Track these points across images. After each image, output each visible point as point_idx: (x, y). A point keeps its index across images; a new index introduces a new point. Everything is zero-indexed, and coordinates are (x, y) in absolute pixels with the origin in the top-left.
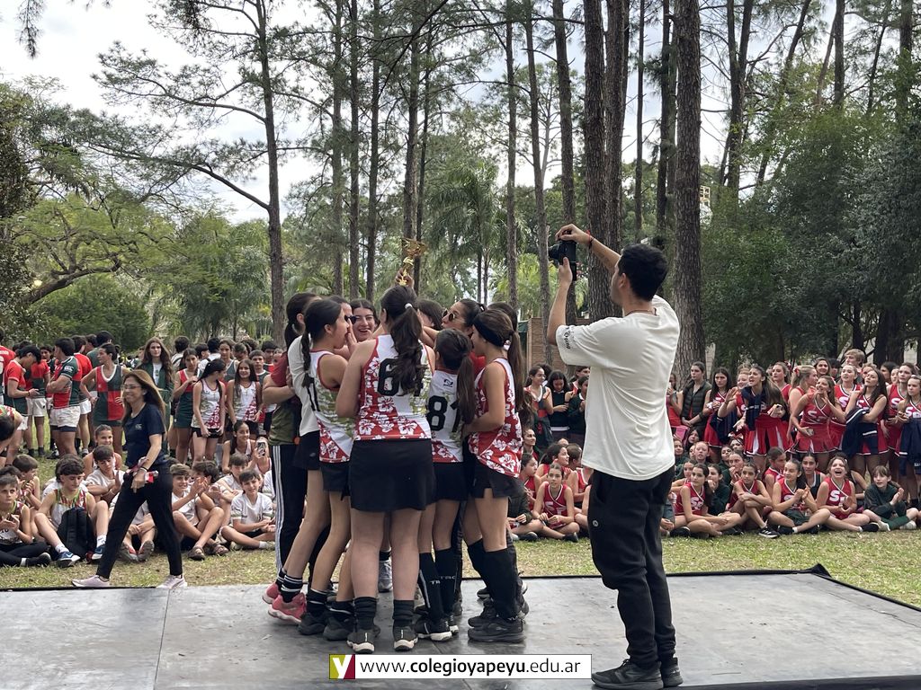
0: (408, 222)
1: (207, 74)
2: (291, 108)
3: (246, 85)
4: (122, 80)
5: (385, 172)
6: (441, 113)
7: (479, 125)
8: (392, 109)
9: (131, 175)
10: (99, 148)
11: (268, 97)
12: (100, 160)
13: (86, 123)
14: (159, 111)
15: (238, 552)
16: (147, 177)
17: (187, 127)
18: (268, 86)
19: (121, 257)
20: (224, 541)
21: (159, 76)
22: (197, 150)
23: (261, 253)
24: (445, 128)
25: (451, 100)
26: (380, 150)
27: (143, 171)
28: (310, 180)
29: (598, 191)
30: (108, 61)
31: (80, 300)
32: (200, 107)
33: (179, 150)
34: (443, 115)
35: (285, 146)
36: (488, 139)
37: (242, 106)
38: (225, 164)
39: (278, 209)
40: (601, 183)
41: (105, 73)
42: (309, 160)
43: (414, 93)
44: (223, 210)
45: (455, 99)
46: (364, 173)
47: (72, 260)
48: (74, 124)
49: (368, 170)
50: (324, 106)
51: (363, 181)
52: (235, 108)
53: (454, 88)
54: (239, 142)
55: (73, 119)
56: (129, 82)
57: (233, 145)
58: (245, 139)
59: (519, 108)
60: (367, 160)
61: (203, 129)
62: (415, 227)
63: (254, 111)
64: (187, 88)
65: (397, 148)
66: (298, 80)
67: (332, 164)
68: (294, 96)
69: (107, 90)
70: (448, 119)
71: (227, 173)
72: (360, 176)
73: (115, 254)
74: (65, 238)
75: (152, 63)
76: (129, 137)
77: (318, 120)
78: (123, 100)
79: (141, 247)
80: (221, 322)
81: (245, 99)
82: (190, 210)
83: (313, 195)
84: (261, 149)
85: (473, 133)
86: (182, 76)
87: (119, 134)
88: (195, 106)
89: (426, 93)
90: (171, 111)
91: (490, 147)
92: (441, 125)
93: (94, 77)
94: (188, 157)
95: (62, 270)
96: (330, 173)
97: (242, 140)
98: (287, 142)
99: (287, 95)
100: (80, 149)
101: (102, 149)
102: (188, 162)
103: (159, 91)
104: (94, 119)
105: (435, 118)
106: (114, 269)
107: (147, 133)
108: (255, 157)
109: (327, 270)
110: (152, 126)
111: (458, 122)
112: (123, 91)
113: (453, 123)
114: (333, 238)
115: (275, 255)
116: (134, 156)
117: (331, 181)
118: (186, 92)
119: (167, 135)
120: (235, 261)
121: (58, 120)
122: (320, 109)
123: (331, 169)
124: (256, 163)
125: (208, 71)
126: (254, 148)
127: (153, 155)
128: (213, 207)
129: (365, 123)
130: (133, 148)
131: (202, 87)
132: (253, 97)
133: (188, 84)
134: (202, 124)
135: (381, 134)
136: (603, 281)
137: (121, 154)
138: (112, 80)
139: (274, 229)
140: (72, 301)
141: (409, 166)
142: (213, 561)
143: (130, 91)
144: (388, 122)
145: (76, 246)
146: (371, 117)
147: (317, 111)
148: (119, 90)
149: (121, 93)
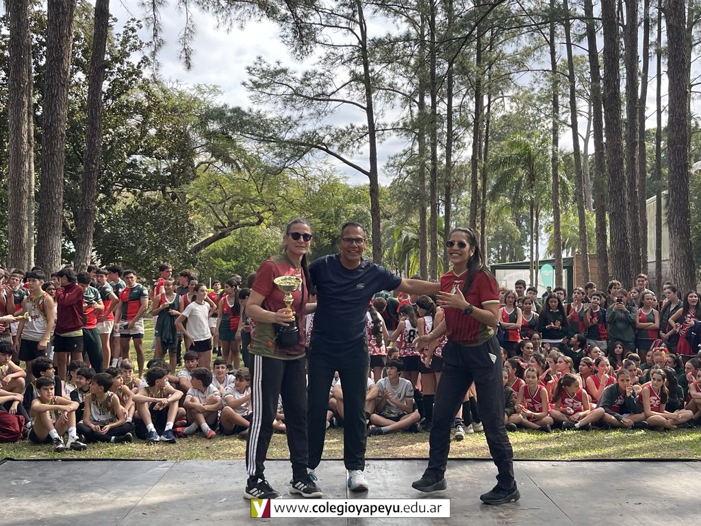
0: (474, 182)
1: (322, 77)
2: (389, 99)
3: (352, 83)
4: (263, 85)
5: (458, 144)
6: (503, 97)
7: (535, 104)
8: (465, 96)
9: (271, 153)
10: (247, 135)
11: (369, 93)
13: (238, 116)
14: (288, 107)
16: (280, 155)
17: (309, 117)
18: (369, 83)
19: (266, 215)
21: (290, 81)
22: (316, 134)
23: (366, 209)
24: (507, 108)
25: (509, 86)
26: (454, 128)
27: (277, 150)
28: (402, 153)
29: (616, 151)
30: (254, 72)
31: (238, 247)
32: (319, 102)
33: (304, 134)
34: (505, 98)
35: (383, 128)
36: (542, 115)
37: (348, 100)
38: (339, 144)
39: (377, 175)
41: (251, 80)
42: (401, 137)
43: (479, 81)
44: (338, 177)
45: (512, 85)
46: (442, 145)
47: (229, 217)
48: (230, 118)
49: (445, 143)
50: (412, 96)
51: (440, 151)
52: (344, 101)
53: (510, 76)
54: (349, 126)
55: (229, 114)
56: (268, 86)
57: (345, 129)
58: (353, 124)
60: (444, 136)
61: (321, 118)
62: (480, 184)
63: (360, 104)
64: (308, 88)
65: (467, 126)
66: (393, 78)
67: (418, 140)
68: (390, 90)
69: (253, 93)
70: (509, 102)
71: (341, 148)
72: (438, 148)
73: (259, 213)
74: (222, 201)
75: (284, 71)
76: (268, 126)
77: (408, 107)
78: (264, 100)
79: (279, 207)
81: (352, 93)
82: (314, 179)
83: (405, 164)
84: (366, 131)
86: (305, 79)
87: (261, 124)
88: (314, 101)
89: (489, 82)
90: (299, 106)
92: (504, 106)
93: (244, 84)
94: (310, 139)
95: (222, 225)
96: (416, 148)
97: (351, 125)
98: (385, 125)
99: (386, 90)
100: (235, 137)
101: (249, 136)
102: (311, 143)
103: (290, 91)
104: (244, 114)
105: (497, 101)
106: (258, 223)
107: (281, 123)
108: (362, 137)
109: (415, 220)
110: (284, 117)
111: (517, 104)
112: (265, 93)
113: (514, 104)
115: (374, 210)
116: (273, 140)
117: (417, 152)
118: (308, 91)
119: (295, 123)
120: (347, 216)
121: (218, 115)
122: (408, 99)
123: (417, 143)
124: (363, 141)
125: (323, 75)
126: (360, 131)
127: (286, 139)
128: (331, 176)
129: (442, 108)
130: (271, 134)
131: (319, 87)
132: (357, 92)
133: (309, 85)
134: (320, 114)
135: (457, 116)
137: (263, 139)
138: (257, 85)
139: (374, 190)
140: (230, 248)
141: (475, 138)
143: (270, 93)
144: (461, 106)
145: (231, 208)
146: (447, 103)
147: (407, 101)
148: (262, 92)
149: (263, 95)
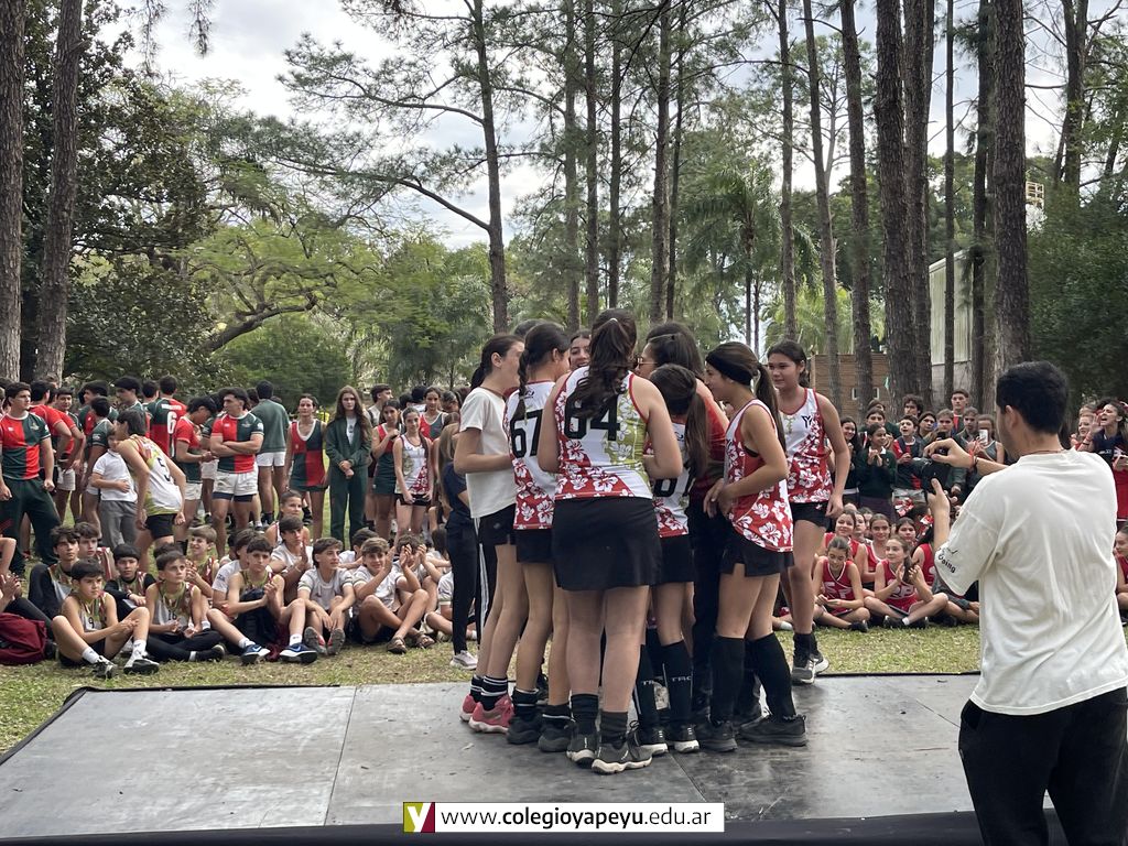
0: (658, 240)
1: (413, 69)
2: (515, 105)
3: (460, 79)
4: (313, 81)
5: (630, 180)
6: (698, 104)
7: (746, 115)
8: (638, 101)
9: (327, 194)
10: (288, 163)
11: (486, 93)
12: (289, 177)
13: (272, 133)
14: (357, 117)
15: (446, 644)
16: (345, 195)
17: (391, 134)
18: (486, 80)
19: (318, 293)
20: (431, 631)
21: (357, 73)
22: (403, 161)
23: (480, 283)
24: (704, 121)
25: (711, 87)
26: (623, 153)
27: (338, 187)
28: (538, 193)
29: (896, 192)
30: (296, 59)
31: (271, 345)
32: (406, 109)
33: (382, 161)
34: (701, 106)
35: (508, 152)
36: (758, 133)
37: (455, 106)
38: (436, 177)
39: (500, 230)
40: (899, 182)
41: (292, 73)
42: (537, 168)
43: (664, 79)
44: (435, 232)
45: (716, 84)
46: (604, 181)
47: (260, 297)
48: (258, 136)
49: (609, 177)
50: (554, 101)
51: (602, 191)
52: (447, 109)
53: (714, 71)
54: (452, 149)
55: (257, 129)
56: (321, 83)
57: (446, 153)
58: (459, 146)
59: (796, 93)
60: (607, 166)
61: (410, 135)
62: (667, 245)
63: (470, 112)
64: (390, 87)
65: (643, 149)
66: (522, 72)
67: (565, 172)
68: (518, 90)
69: (296, 94)
70: (707, 111)
71: (440, 187)
72: (599, 186)
73: (309, 290)
74: (250, 272)
75: (348, 58)
76: (322, 147)
77: (547, 119)
78: (315, 105)
79: (340, 280)
80: (436, 369)
81: (459, 97)
82: (397, 234)
83: (543, 210)
84: (480, 157)
85: (738, 127)
86: (383, 72)
87: (311, 144)
88: (399, 108)
89: (679, 80)
90: (372, 116)
91: (761, 142)
92: (698, 119)
93: (281, 79)
94: (392, 169)
95: (249, 310)
96: (562, 183)
97: (456, 147)
98: (511, 147)
99: (510, 89)
100: (266, 165)
101: (292, 164)
102: (393, 176)
103: (357, 91)
104: (282, 128)
105: (691, 109)
106: (309, 308)
107: (344, 143)
108: (472, 167)
109: (560, 302)
110: (350, 133)
111: (720, 114)
112: (315, 94)
113: (715, 116)
114: (567, 263)
115: (497, 285)
116: (330, 171)
117: (564, 193)
118: (389, 92)
119: (367, 143)
120: (450, 295)
121: (239, 130)
122: (549, 105)
123: (564, 178)
124: (474, 174)
125: (414, 65)
126: (471, 156)
127: (351, 170)
128: (423, 230)
129: (604, 121)
130: (328, 161)
131: (408, 85)
132: (468, 94)
133: (391, 81)
134: (408, 129)
135: (625, 133)
136: (903, 306)
137: (313, 169)
138: (301, 81)
139: (496, 253)
140: (261, 346)
141: (659, 171)
142: (417, 655)
143: (323, 93)
144: (632, 118)
145: (264, 281)
146: (611, 113)
147: (545, 108)
148: (310, 93)
149: (313, 97)
